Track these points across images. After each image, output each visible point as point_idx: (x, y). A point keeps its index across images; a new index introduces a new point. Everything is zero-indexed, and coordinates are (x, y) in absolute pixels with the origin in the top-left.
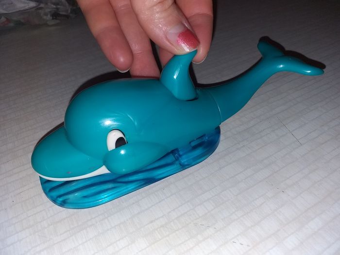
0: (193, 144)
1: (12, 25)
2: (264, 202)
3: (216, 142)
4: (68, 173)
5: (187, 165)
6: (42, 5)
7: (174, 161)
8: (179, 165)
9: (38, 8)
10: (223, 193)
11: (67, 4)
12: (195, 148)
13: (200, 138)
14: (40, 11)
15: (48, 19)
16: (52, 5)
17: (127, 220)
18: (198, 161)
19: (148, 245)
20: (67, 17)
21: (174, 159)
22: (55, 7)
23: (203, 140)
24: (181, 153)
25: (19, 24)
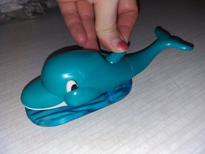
0: (116, 89)
1: (8, 19)
2: (158, 123)
3: (130, 88)
4: (43, 105)
5: (113, 102)
6: (26, 7)
7: (105, 99)
8: (108, 102)
9: (24, 9)
10: (134, 118)
11: (41, 7)
12: (117, 91)
13: (120, 86)
14: (25, 11)
15: (30, 15)
16: (33, 7)
17: (78, 135)
18: (119, 99)
19: (90, 149)
20: (41, 14)
21: (105, 98)
22: (34, 8)
23: (122, 87)
24: (109, 94)
25: (13, 18)
